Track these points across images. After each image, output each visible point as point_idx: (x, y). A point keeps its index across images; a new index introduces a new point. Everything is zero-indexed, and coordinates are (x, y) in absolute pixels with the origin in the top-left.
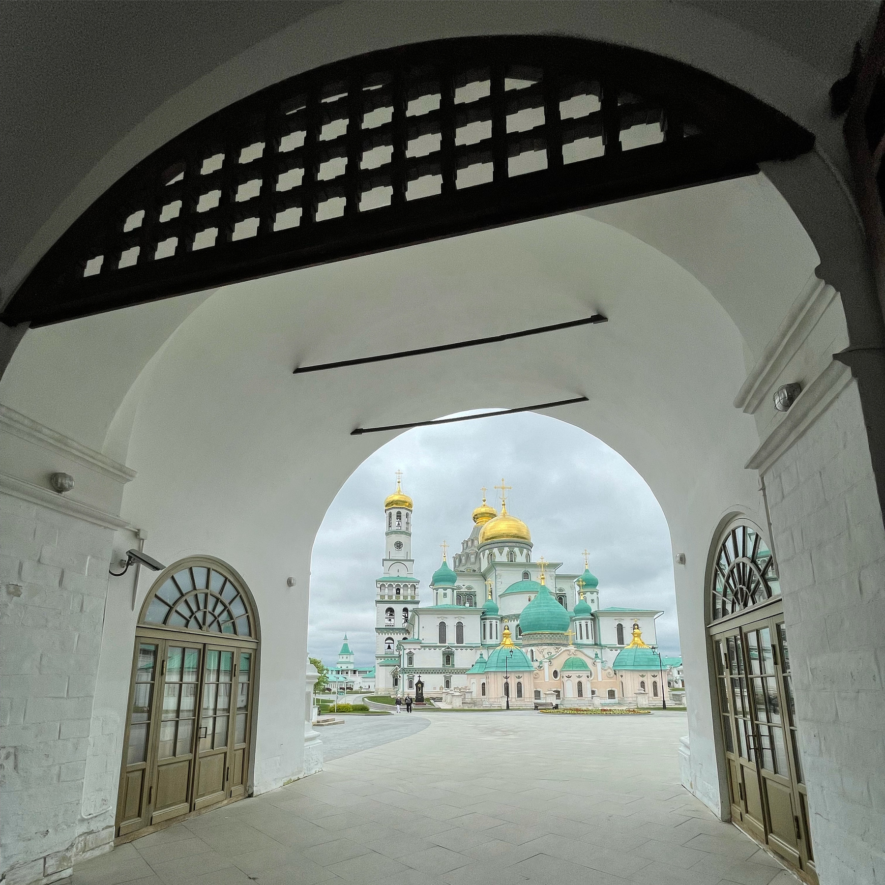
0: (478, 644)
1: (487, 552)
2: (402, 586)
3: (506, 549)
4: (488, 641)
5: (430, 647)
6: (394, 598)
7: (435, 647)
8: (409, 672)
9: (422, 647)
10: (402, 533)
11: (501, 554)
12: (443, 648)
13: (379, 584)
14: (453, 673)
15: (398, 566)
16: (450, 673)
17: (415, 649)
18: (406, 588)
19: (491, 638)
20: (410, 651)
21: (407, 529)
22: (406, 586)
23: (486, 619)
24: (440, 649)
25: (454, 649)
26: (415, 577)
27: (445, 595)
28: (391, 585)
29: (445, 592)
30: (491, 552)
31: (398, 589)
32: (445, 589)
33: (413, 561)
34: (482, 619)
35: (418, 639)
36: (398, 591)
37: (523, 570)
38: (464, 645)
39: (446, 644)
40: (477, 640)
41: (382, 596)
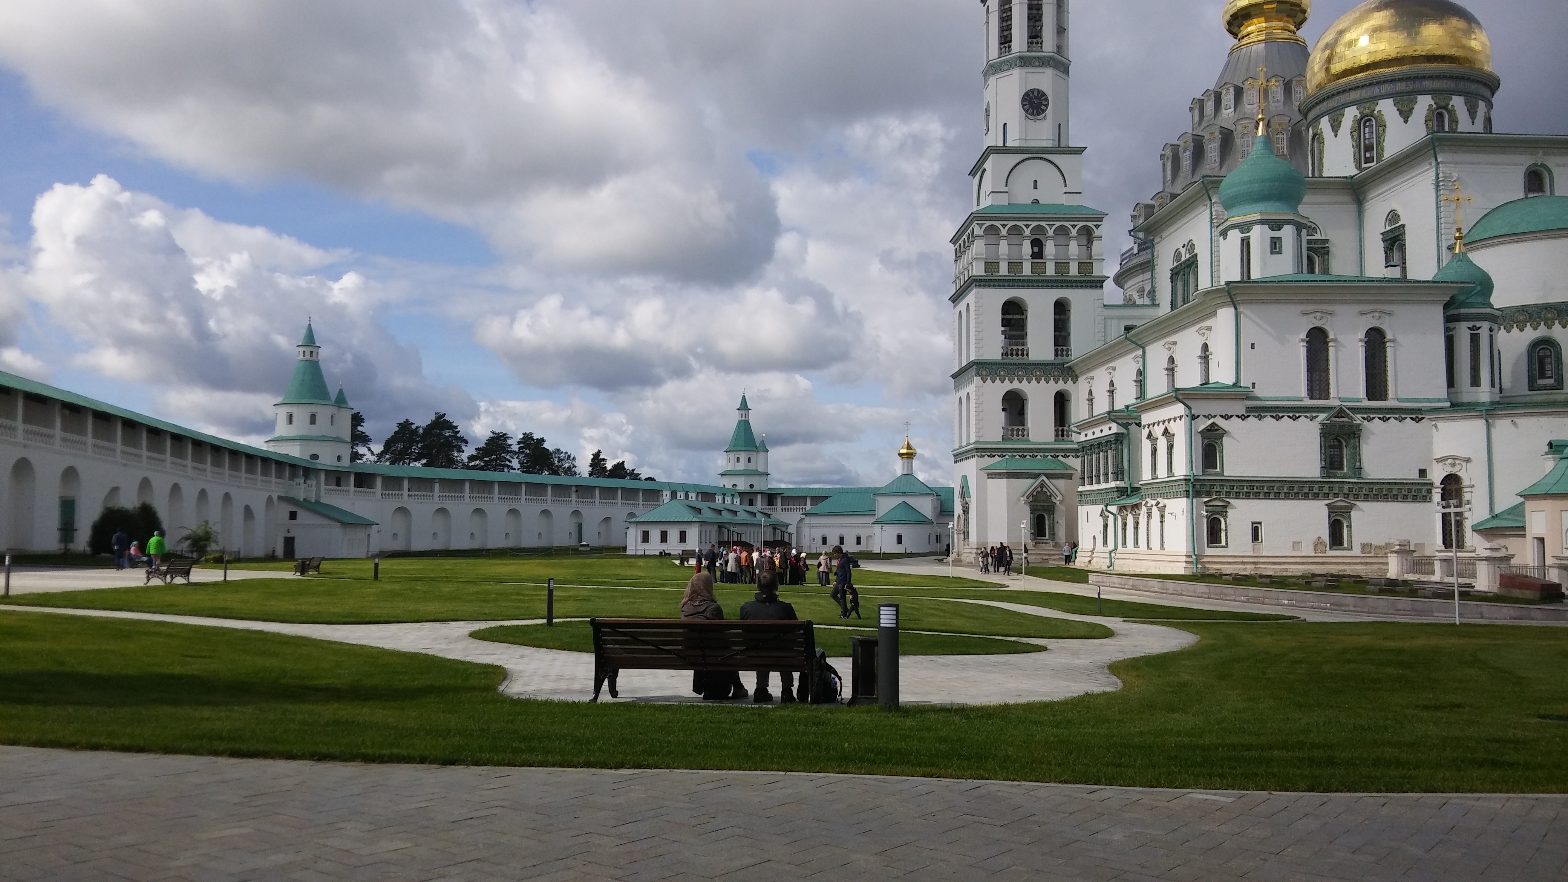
0: (1439, 401)
1: (1351, 114)
2: (1051, 232)
3: (1424, 104)
4: (1467, 393)
5: (1276, 411)
6: (1027, 270)
7: (1295, 412)
8: (1208, 494)
9: (1250, 409)
10: (1045, 62)
11: (1405, 115)
12: (1322, 416)
13: (981, 226)
14: (1356, 497)
15: (1037, 169)
16: (1346, 496)
17: (1227, 417)
18: (1062, 240)
19: (1475, 381)
20: (1214, 424)
21: (1060, 49)
22: (1062, 232)
23: (1458, 318)
24: (1312, 419)
25: (1359, 416)
26: (1087, 202)
27: (1275, 246)
28: (1016, 231)
29: (1276, 234)
30: (1367, 111)
31: (1037, 244)
32: (1276, 225)
33: (1079, 151)
34: (1450, 319)
35: (1235, 385)
36: (1036, 249)
37: (1525, 161)
38: (1390, 403)
39: (1333, 402)
40: (1437, 389)
41: (991, 265)
